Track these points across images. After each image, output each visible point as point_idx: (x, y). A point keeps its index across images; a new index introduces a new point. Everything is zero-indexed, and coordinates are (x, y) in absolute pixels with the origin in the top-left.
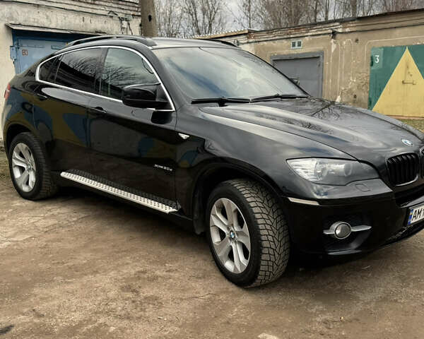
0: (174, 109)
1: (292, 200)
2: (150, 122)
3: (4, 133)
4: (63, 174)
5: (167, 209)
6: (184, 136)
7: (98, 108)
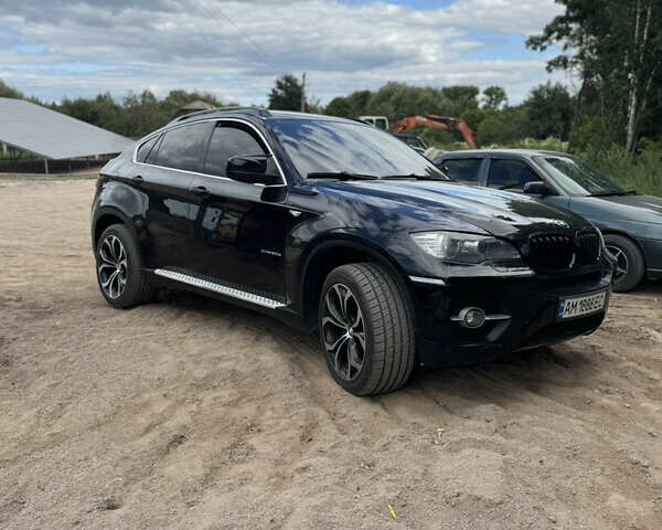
0: (286, 184)
1: (413, 278)
2: (260, 200)
3: (93, 226)
4: (157, 271)
5: (273, 304)
6: (295, 213)
7: (200, 188)
